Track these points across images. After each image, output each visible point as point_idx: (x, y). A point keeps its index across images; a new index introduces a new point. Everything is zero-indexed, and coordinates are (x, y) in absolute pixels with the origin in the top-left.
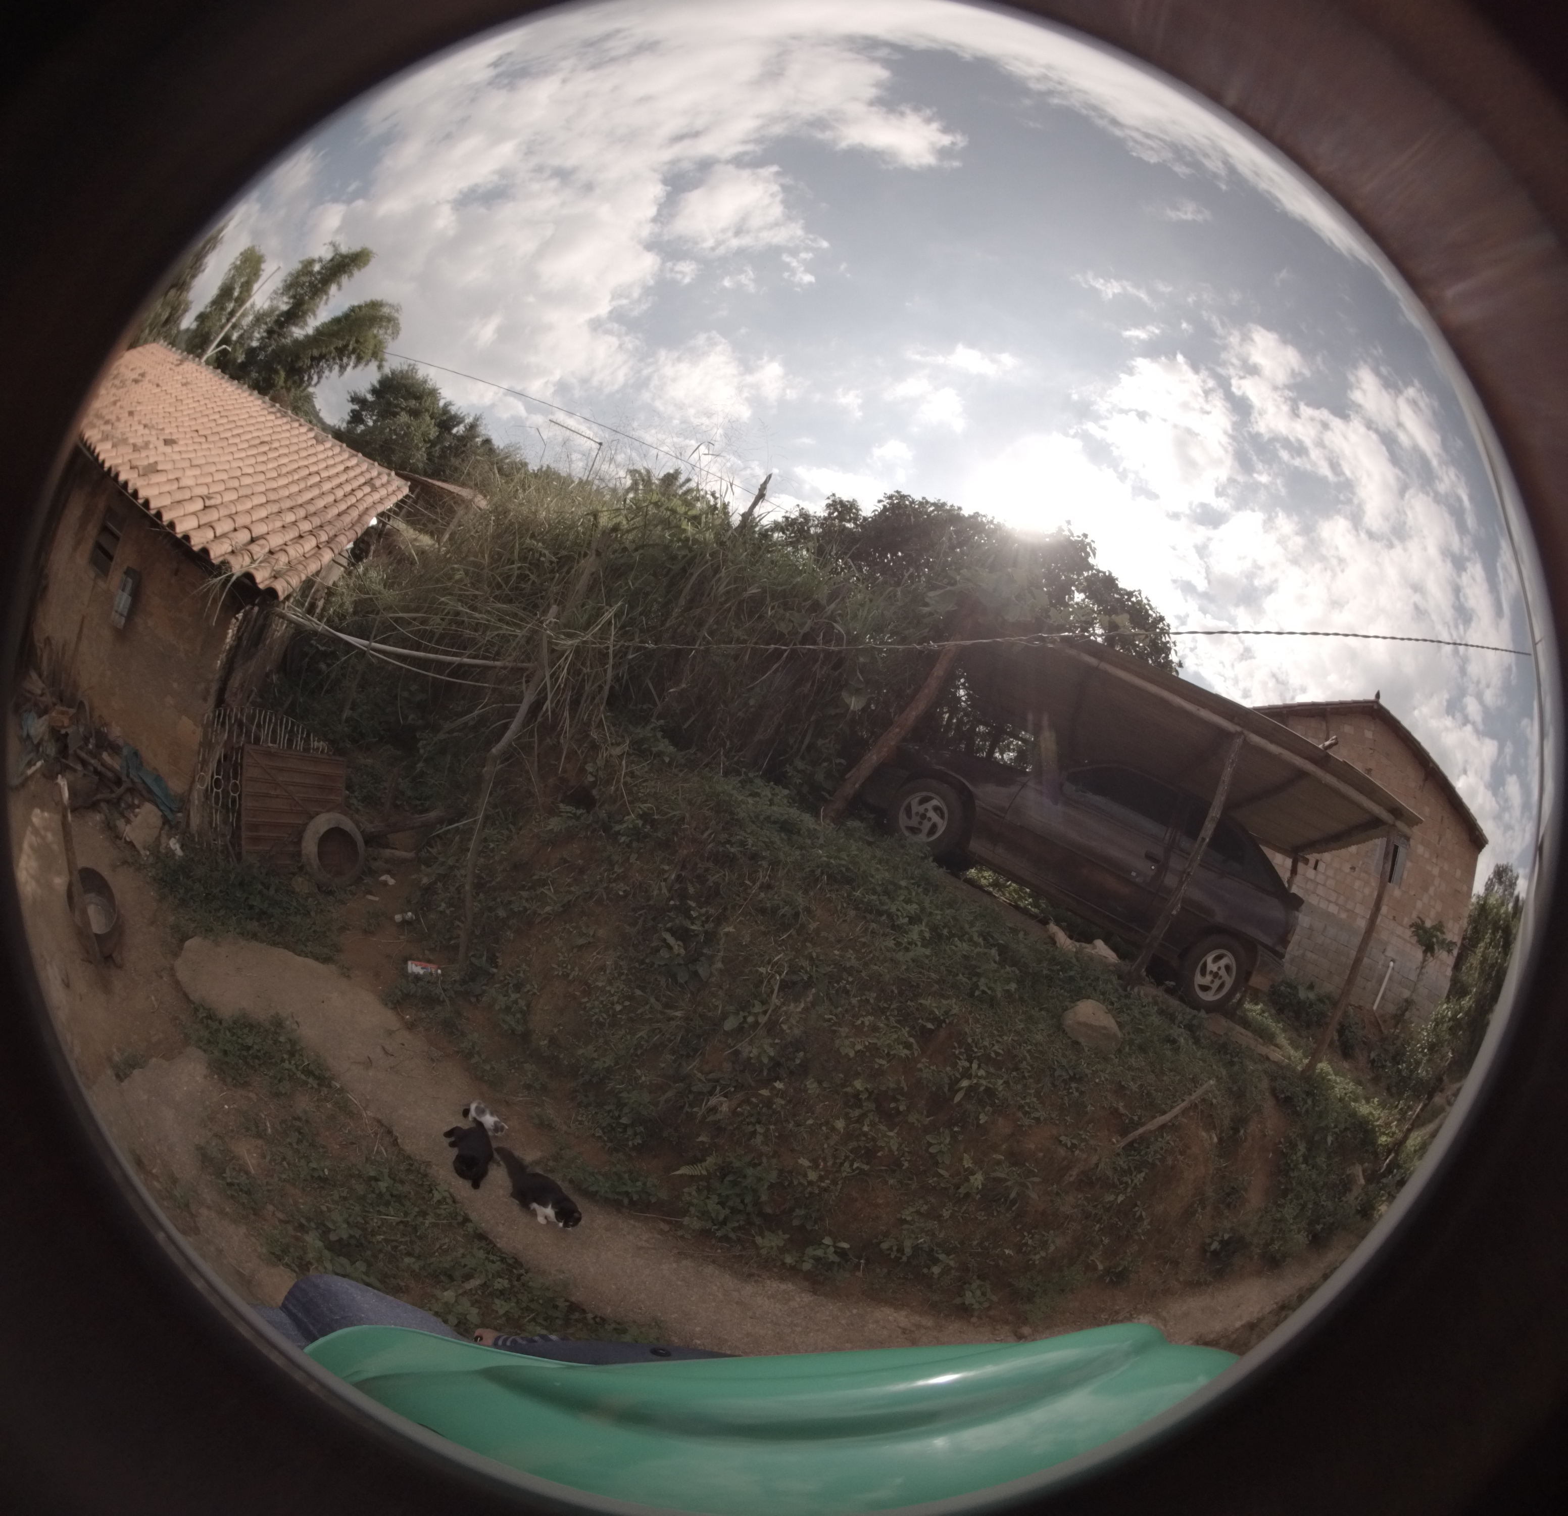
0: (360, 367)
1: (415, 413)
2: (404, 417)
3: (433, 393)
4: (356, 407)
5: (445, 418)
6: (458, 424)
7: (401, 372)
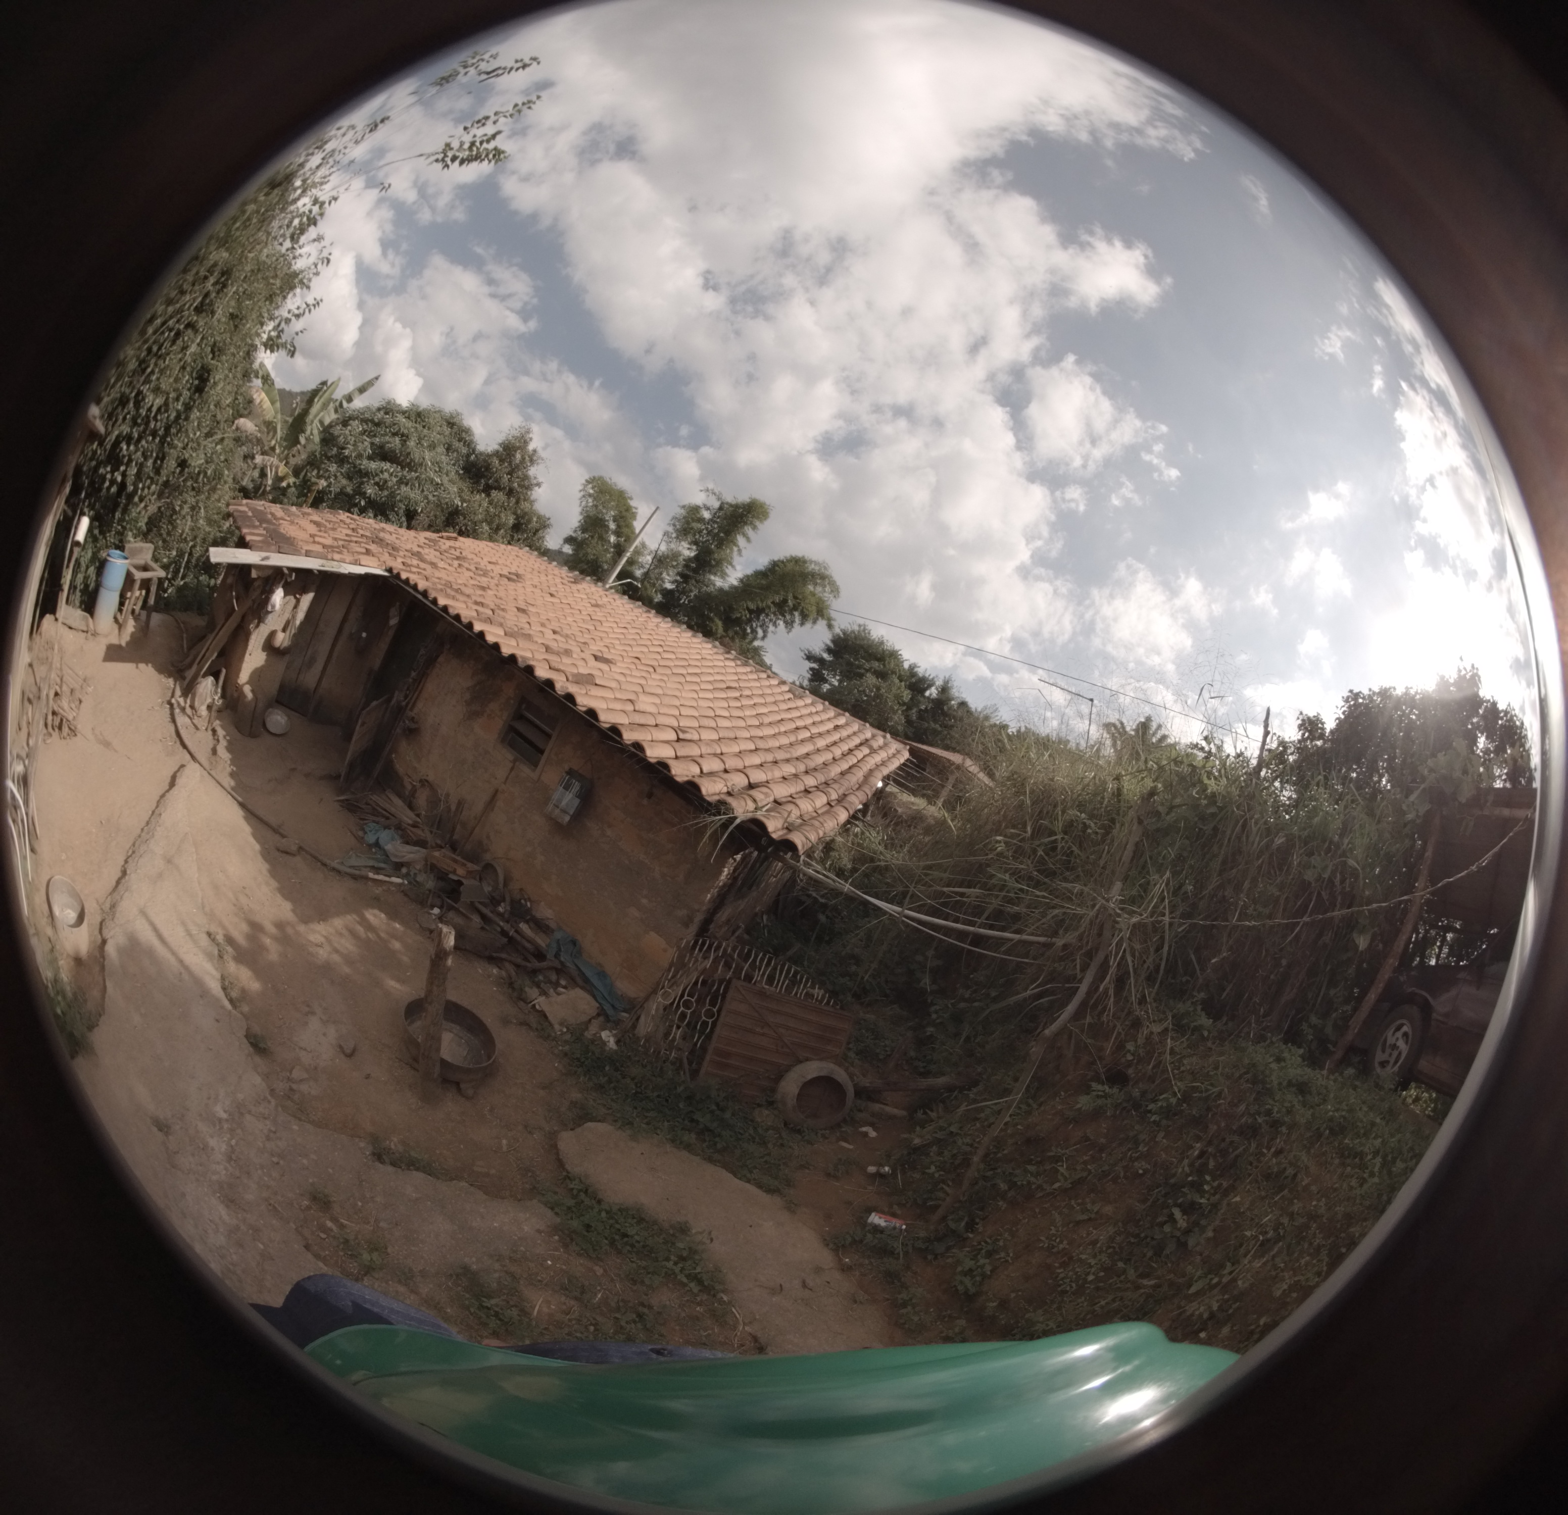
0: (808, 625)
1: (882, 675)
2: (871, 679)
3: (894, 655)
4: (815, 666)
5: (914, 680)
6: (929, 686)
7: (853, 632)
